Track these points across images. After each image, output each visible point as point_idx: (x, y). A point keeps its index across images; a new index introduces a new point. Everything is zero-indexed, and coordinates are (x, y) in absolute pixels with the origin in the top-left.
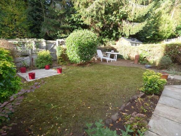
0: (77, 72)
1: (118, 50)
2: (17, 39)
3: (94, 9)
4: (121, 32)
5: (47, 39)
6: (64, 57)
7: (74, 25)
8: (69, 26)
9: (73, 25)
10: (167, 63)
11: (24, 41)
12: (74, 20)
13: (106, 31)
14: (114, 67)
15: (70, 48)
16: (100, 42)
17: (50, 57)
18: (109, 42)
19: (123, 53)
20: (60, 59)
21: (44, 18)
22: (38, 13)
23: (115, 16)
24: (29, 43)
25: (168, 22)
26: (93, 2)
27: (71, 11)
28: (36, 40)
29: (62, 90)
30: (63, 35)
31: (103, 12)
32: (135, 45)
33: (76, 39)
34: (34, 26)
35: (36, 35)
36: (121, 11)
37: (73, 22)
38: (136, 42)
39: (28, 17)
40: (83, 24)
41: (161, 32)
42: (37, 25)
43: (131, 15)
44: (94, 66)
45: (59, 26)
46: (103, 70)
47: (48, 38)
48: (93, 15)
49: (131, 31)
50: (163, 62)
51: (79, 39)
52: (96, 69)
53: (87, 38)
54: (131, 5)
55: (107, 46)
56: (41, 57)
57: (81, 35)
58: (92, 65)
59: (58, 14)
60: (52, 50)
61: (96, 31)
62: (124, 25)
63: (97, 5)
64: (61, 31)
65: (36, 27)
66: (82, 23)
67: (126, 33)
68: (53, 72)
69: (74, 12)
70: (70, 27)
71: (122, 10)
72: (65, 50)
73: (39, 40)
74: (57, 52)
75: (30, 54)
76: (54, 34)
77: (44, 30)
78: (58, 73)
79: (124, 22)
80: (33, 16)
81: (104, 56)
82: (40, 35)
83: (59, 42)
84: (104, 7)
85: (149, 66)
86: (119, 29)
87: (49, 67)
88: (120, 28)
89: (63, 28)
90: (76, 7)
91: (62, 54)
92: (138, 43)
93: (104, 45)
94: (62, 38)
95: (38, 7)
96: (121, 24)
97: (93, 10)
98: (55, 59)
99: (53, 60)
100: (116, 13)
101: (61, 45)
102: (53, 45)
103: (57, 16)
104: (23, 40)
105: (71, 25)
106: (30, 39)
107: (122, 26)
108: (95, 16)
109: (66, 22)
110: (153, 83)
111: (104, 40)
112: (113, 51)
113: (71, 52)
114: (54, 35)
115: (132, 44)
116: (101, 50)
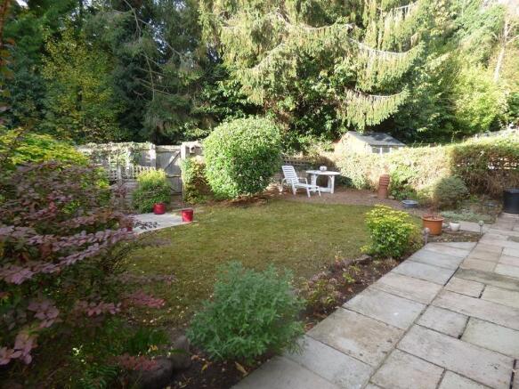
0: (229, 218)
1: (338, 165)
2: (90, 144)
3: (271, 69)
4: (344, 120)
5: (159, 141)
6: (200, 185)
7: (226, 106)
8: (213, 109)
9: (222, 106)
10: (454, 194)
11: (105, 149)
12: (225, 94)
13: (306, 117)
14: (323, 206)
15: (213, 162)
16: (292, 145)
17: (165, 185)
18: (315, 146)
19: (352, 174)
20: (190, 189)
21: (151, 92)
22: (137, 81)
23: (324, 82)
24: (118, 152)
25: (482, 86)
26: (268, 52)
27: (216, 73)
28: (133, 147)
29: (192, 253)
30: (199, 132)
31: (293, 74)
32: (384, 151)
33: (228, 142)
34: (128, 112)
35: (131, 133)
36: (338, 69)
37: (222, 101)
38: (386, 144)
39: (115, 91)
40: (247, 104)
41: (461, 115)
42: (135, 108)
43: (367, 78)
44: (272, 205)
45: (189, 110)
46: (292, 214)
47: (161, 139)
48: (268, 82)
49: (368, 117)
50: (444, 192)
51: (235, 140)
52: (276, 212)
53: (255, 137)
54: (366, 54)
55: (311, 155)
56: (144, 185)
57: (239, 131)
58: (269, 203)
59: (187, 83)
60: (172, 168)
61: (280, 118)
62: (349, 102)
63: (277, 59)
64: (192, 122)
65: (132, 115)
66: (243, 102)
67: (355, 120)
68: (173, 219)
69: (225, 75)
70: (216, 111)
71: (340, 68)
72: (203, 167)
73: (141, 145)
74: (183, 173)
75: (120, 178)
76: (176, 130)
77: (152, 120)
78: (183, 220)
79: (349, 93)
80: (125, 89)
81: (301, 181)
82: (142, 133)
83: (187, 148)
84: (294, 63)
85: (412, 202)
86: (338, 112)
87: (165, 209)
88: (340, 109)
89: (199, 115)
90: (227, 64)
91: (194, 177)
92: (392, 146)
93: (304, 154)
94: (194, 139)
95: (138, 67)
96: (342, 100)
97: (268, 72)
98: (177, 189)
99: (172, 192)
100: (326, 75)
101: (192, 155)
102: (173, 157)
103: (184, 86)
104: (104, 147)
105: (218, 106)
106: (120, 145)
107: (346, 105)
108: (272, 84)
109: (205, 100)
110: (384, 232)
111: (302, 140)
112: (325, 168)
113: (216, 173)
114: (175, 132)
115: (376, 149)
116: (295, 166)
